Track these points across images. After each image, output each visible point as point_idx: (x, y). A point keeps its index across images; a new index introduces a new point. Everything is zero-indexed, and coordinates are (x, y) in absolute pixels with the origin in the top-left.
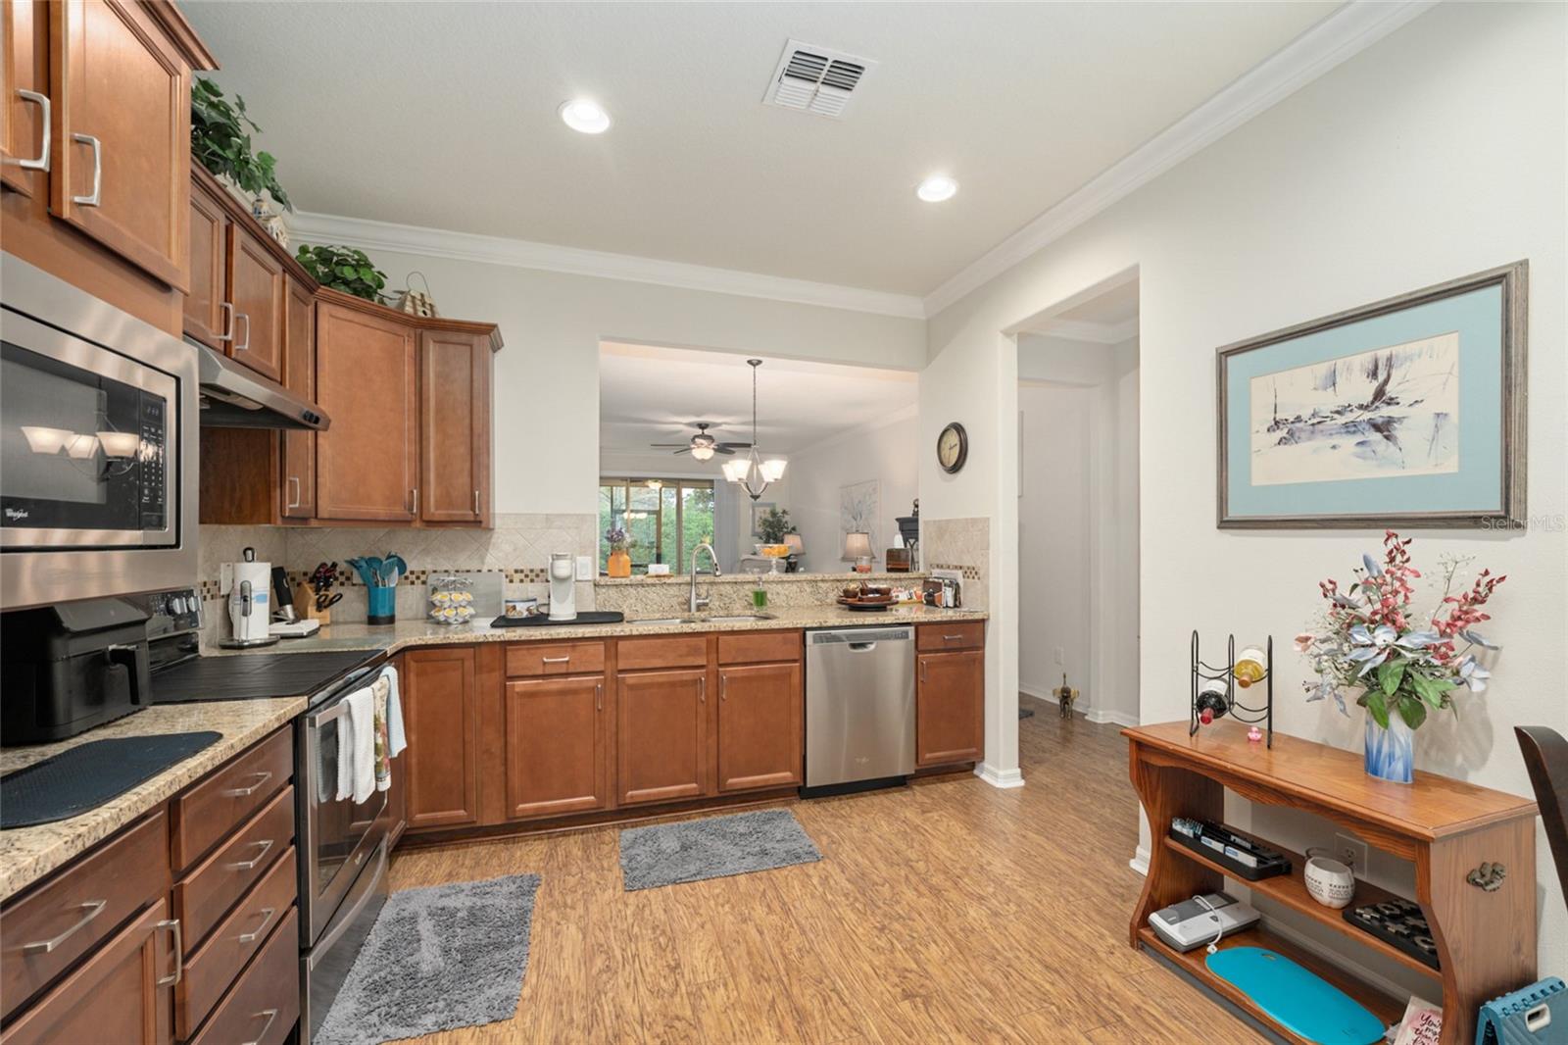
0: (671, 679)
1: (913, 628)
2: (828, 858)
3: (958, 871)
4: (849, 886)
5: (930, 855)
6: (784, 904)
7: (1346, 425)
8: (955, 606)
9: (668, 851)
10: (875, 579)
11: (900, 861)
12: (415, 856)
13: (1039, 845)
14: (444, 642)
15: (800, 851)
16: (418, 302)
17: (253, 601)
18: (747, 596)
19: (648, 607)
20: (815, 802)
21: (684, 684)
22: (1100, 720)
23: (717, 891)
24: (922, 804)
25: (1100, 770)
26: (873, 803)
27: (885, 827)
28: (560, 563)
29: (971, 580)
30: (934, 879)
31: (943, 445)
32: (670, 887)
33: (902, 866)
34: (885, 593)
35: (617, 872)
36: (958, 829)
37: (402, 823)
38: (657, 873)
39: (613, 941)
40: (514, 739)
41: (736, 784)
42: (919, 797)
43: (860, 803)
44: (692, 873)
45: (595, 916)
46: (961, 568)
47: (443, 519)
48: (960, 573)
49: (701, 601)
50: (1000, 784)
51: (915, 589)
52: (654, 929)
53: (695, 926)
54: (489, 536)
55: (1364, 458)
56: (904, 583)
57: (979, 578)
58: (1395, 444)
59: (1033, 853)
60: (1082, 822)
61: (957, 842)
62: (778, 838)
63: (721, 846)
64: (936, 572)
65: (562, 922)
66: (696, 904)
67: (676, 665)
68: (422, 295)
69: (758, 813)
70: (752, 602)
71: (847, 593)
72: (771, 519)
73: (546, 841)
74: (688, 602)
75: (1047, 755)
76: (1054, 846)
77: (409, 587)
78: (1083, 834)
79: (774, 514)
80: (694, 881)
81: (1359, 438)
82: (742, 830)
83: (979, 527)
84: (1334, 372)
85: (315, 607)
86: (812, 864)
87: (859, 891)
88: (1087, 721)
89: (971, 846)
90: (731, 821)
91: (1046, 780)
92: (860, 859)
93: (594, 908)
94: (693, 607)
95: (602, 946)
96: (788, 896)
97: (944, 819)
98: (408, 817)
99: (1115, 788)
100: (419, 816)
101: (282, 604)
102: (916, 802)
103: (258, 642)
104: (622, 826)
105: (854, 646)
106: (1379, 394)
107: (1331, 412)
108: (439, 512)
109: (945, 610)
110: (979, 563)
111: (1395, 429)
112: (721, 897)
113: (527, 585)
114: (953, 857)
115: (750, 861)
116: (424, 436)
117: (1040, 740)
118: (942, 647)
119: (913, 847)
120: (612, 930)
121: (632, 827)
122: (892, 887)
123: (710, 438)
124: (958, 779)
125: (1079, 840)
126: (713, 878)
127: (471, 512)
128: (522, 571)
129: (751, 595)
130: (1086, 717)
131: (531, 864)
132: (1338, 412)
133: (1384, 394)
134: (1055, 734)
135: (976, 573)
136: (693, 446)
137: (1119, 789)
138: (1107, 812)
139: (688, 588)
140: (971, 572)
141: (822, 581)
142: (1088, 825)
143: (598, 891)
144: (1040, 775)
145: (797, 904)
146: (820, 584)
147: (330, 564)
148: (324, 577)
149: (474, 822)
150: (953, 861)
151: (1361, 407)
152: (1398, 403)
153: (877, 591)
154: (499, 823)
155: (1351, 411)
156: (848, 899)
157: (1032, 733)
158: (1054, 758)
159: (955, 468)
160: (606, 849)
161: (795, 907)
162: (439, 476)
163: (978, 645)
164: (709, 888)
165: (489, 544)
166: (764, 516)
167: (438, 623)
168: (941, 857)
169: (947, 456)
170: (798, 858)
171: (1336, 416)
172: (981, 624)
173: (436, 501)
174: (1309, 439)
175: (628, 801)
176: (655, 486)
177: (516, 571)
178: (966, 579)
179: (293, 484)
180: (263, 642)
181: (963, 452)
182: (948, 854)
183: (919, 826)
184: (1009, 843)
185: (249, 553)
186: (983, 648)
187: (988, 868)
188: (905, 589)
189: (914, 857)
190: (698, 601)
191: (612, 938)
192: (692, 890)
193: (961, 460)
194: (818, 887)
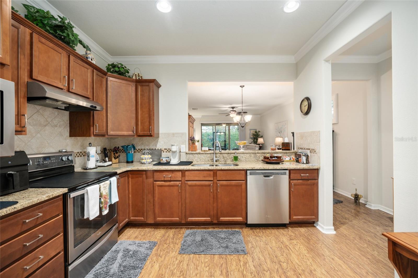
0: (202, 184)
1: (288, 171)
2: (249, 254)
3: (300, 271)
4: (254, 269)
5: (289, 260)
6: (227, 272)
8: (307, 163)
9: (197, 240)
10: (277, 153)
11: (277, 261)
12: (131, 229)
13: (339, 265)
14: (137, 169)
15: (240, 249)
16: (137, 76)
17: (90, 157)
18: (232, 157)
19: (201, 160)
20: (251, 229)
21: (206, 186)
22: (372, 208)
23: (207, 260)
24: (291, 236)
25: (372, 231)
26: (272, 232)
27: (274, 244)
28: (173, 147)
29: (313, 154)
30: (289, 273)
31: (302, 106)
32: (192, 255)
33: (277, 264)
34: (279, 158)
35: (179, 246)
36: (304, 251)
37: (127, 219)
38: (190, 249)
39: (167, 274)
40: (156, 199)
41: (223, 220)
42: (290, 233)
43: (267, 232)
44: (201, 251)
45: (166, 262)
46: (309, 149)
47: (142, 135)
48: (309, 151)
49: (217, 159)
50: (324, 232)
51: (292, 156)
52: (181, 272)
53: (194, 274)
54: (158, 139)
56: (288, 154)
57: (316, 153)
59: (336, 269)
60: (362, 257)
61: (302, 256)
62: (234, 242)
63: (213, 241)
64: (300, 151)
65: (156, 262)
66: (198, 264)
67: (203, 180)
68: (139, 74)
69: (230, 230)
70: (233, 159)
71: (265, 158)
72: (255, 134)
73: (165, 230)
74: (213, 159)
75: (347, 221)
76: (347, 267)
77: (138, 153)
78: (363, 263)
79: (256, 132)
80: (201, 254)
82: (223, 236)
83: (316, 135)
85: (114, 158)
86: (243, 256)
87: (257, 272)
88: (367, 208)
89: (308, 259)
90: (220, 232)
91: (345, 232)
92: (261, 257)
93: (167, 259)
94: (214, 161)
95: (163, 275)
96: (229, 268)
97: (298, 244)
98: (129, 218)
99: (379, 241)
100: (132, 218)
101: (105, 157)
102: (288, 235)
103: (92, 168)
104: (188, 228)
105: (265, 176)
108: (141, 133)
109: (302, 164)
110: (316, 148)
112: (207, 263)
113: (168, 153)
114: (299, 263)
115: (221, 250)
116: (137, 112)
117: (344, 214)
118: (300, 178)
119: (283, 256)
120: (168, 269)
121: (191, 229)
122: (270, 273)
123: (235, 111)
124: (307, 227)
125: (360, 266)
126: (207, 254)
127: (149, 133)
128: (166, 149)
129: (233, 157)
130: (366, 206)
131: (158, 238)
134: (351, 212)
135: (315, 151)
136: (230, 114)
137: (382, 243)
138: (376, 253)
139: (213, 155)
140: (313, 151)
141: (258, 153)
142: (365, 259)
143: (171, 252)
144: (343, 229)
145: (232, 273)
146: (257, 154)
147: (117, 147)
148: (116, 150)
149: (145, 222)
150: (299, 265)
153: (277, 157)
154: (152, 222)
156: (251, 275)
157: (341, 210)
158: (351, 222)
159: (307, 113)
160: (180, 235)
161: (231, 274)
162: (141, 123)
163: (316, 178)
164: (204, 258)
165: (158, 141)
166: (253, 133)
167: (142, 163)
168: (294, 263)
169: (304, 109)
170: (238, 252)
172: (317, 171)
173: (140, 130)
175: (188, 221)
176: (224, 125)
177: (165, 149)
178: (311, 154)
179: (96, 125)
180: (93, 168)
181: (310, 107)
182: (297, 262)
183: (287, 245)
184: (325, 261)
185: (90, 144)
186: (318, 179)
187: (314, 273)
188: (289, 156)
189: (282, 260)
190: (216, 159)
191: (167, 272)
192: (199, 258)
193: (309, 110)
194: (242, 266)
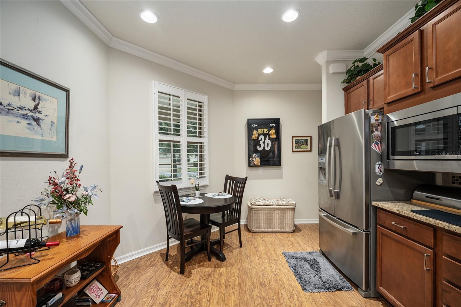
7: (23, 115)
55: (30, 130)
58: (40, 127)
81: (28, 122)
84: (19, 91)
106: (36, 107)
107: (17, 107)
111: (40, 122)
132: (20, 108)
133: (37, 109)
151: (29, 110)
152: (41, 114)
155: (26, 110)
171: (19, 109)
174: (6, 115)
